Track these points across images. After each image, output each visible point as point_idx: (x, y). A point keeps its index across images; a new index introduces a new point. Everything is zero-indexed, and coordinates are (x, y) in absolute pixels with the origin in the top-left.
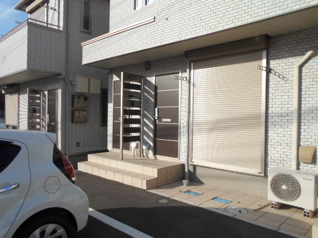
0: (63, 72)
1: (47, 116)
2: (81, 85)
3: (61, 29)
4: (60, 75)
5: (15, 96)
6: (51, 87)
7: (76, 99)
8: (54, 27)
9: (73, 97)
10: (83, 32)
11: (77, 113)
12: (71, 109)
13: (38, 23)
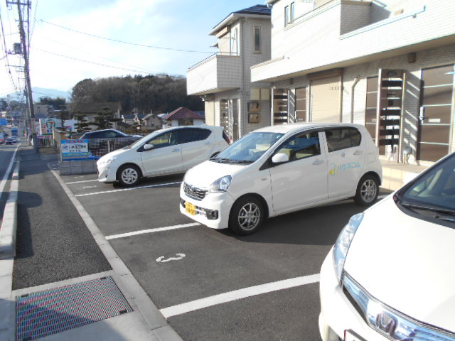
0: (241, 87)
1: (232, 118)
2: (254, 95)
3: (239, 55)
4: (239, 89)
5: (212, 103)
6: (234, 97)
7: (251, 105)
8: (233, 55)
9: (248, 104)
10: (255, 53)
11: (251, 116)
12: (247, 113)
13: (223, 54)
